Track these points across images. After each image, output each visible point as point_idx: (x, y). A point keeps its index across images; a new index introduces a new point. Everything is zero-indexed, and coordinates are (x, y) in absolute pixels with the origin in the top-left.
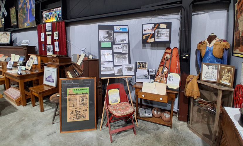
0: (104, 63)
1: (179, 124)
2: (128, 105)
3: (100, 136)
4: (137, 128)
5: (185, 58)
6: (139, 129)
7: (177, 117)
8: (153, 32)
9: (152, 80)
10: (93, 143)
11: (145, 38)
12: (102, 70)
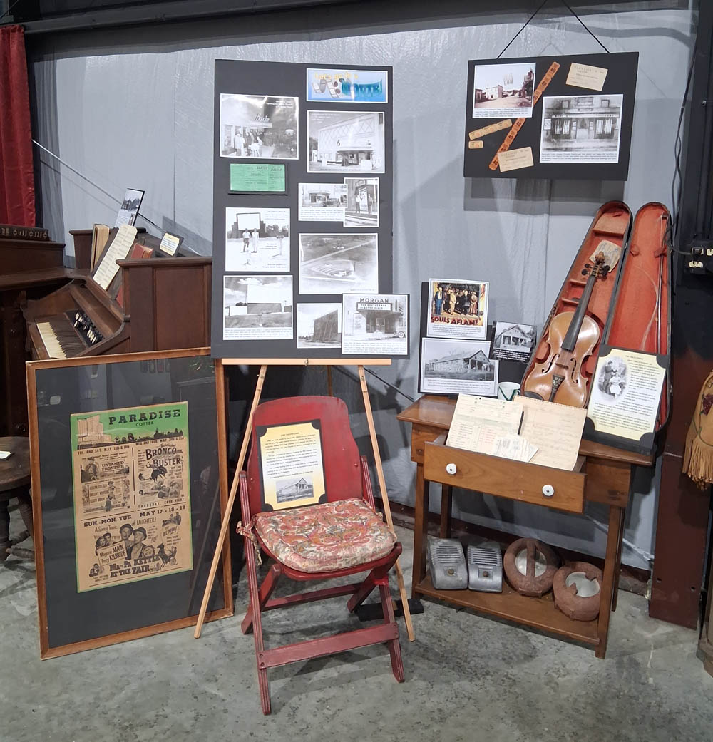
0: (242, 282)
1: (648, 635)
2: (366, 514)
3: (208, 680)
4: (411, 647)
5: (700, 265)
6: (424, 652)
7: (648, 596)
8: (528, 113)
9: (512, 386)
10: (168, 710)
11: (480, 144)
12: (231, 318)
